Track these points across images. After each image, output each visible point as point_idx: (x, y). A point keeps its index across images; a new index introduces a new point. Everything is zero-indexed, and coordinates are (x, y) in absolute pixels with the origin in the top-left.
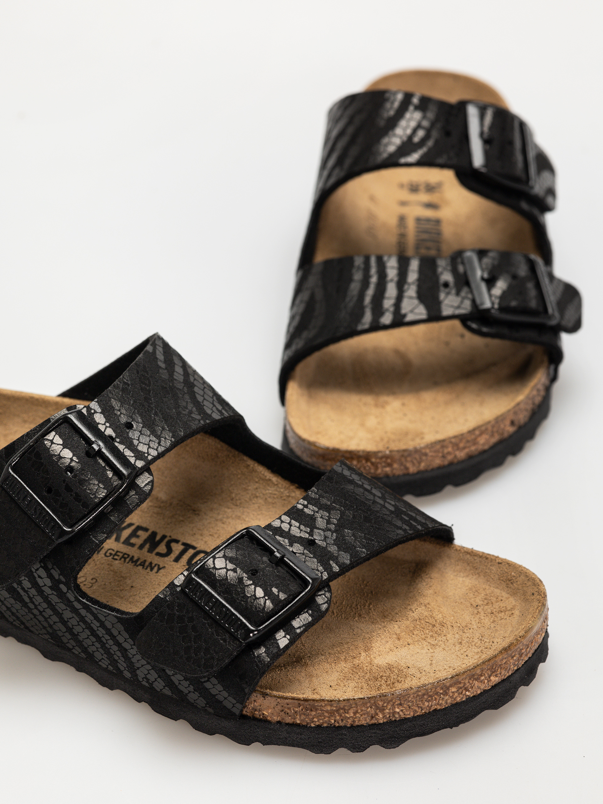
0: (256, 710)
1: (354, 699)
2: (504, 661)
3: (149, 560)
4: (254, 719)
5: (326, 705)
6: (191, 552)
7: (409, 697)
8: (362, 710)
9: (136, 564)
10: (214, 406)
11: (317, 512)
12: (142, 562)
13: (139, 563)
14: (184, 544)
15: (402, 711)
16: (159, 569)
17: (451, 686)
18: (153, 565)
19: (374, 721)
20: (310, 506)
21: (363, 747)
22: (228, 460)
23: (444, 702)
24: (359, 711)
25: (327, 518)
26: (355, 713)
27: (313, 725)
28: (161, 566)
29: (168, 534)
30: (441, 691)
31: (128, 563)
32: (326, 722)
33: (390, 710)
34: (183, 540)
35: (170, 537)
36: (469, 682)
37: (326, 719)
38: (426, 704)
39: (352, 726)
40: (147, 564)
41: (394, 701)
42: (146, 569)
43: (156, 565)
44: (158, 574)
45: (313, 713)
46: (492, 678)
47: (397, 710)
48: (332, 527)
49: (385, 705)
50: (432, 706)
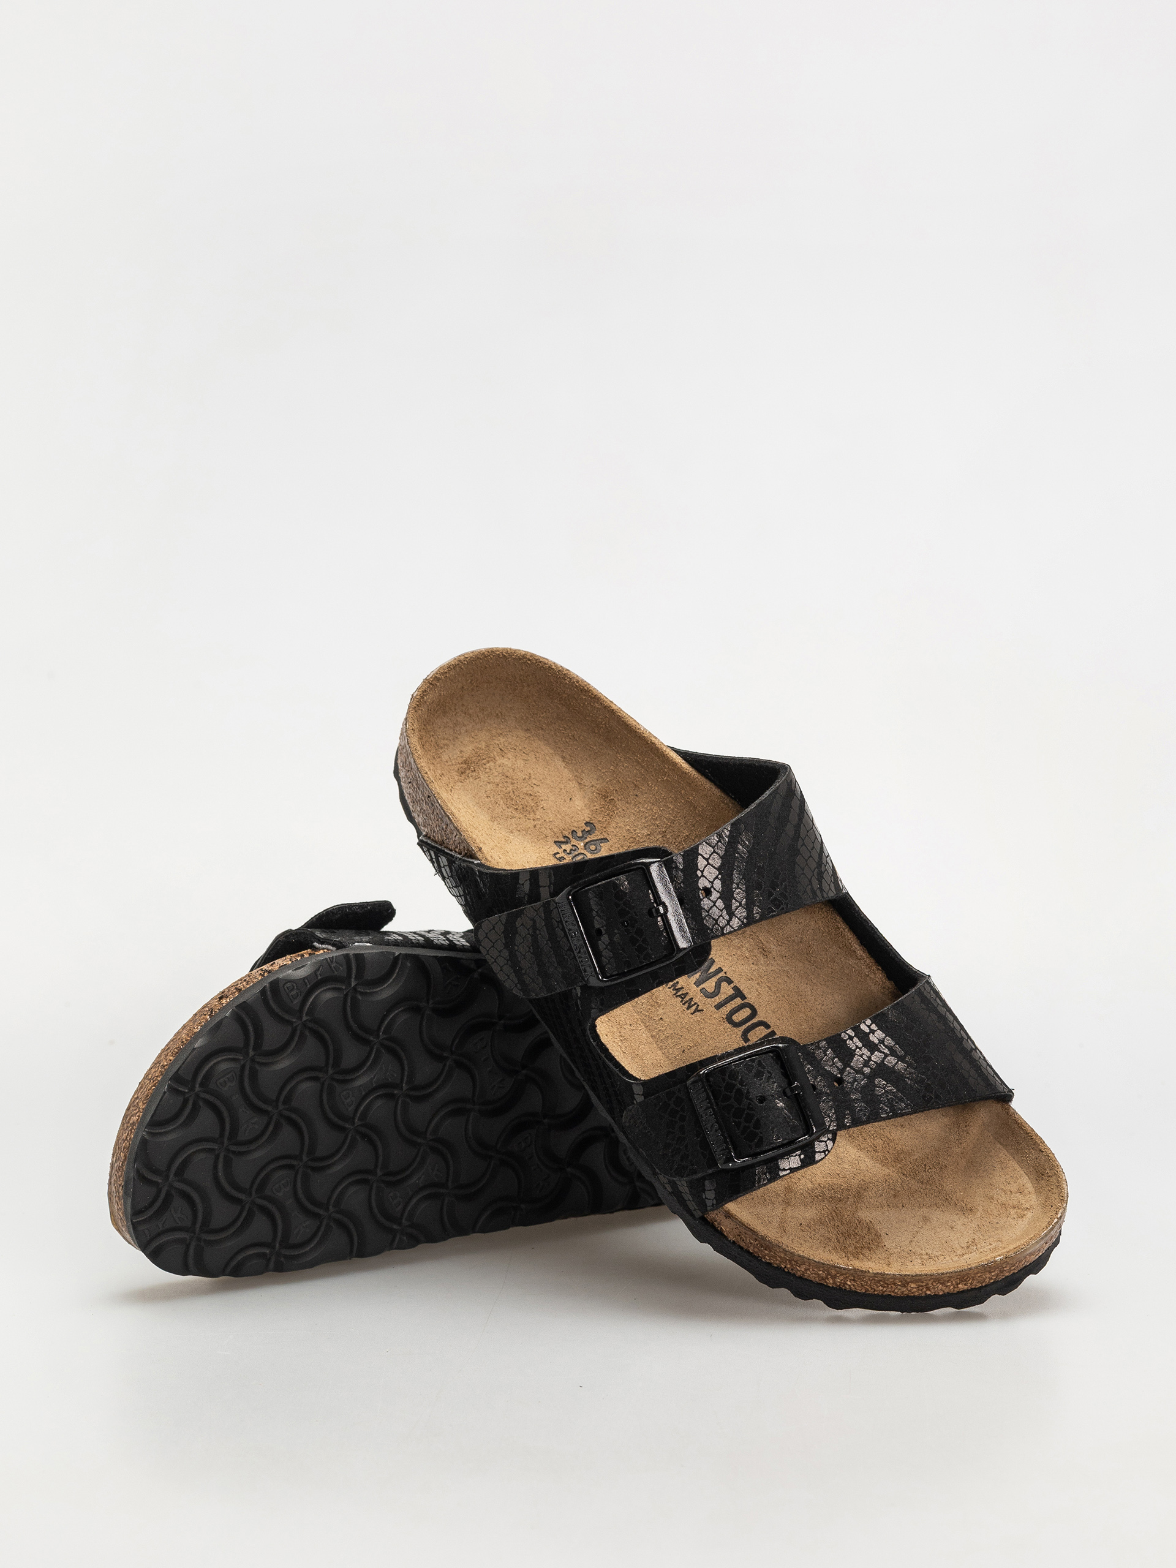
0: (716, 1221)
1: (809, 1259)
2: (979, 1275)
3: (691, 995)
4: (713, 1226)
5: (780, 1252)
6: (738, 1001)
7: (864, 1278)
8: (813, 1270)
9: (677, 993)
10: (811, 884)
11: (860, 1049)
12: (683, 994)
13: (679, 993)
14: (736, 989)
15: (854, 1285)
16: (697, 1010)
17: (912, 1282)
18: (693, 1003)
19: (823, 1282)
20: (855, 1039)
21: (807, 1296)
22: (820, 913)
23: (900, 1291)
24: (811, 1270)
25: (866, 1058)
26: (806, 1270)
27: (763, 1260)
28: (700, 1008)
29: (725, 969)
30: (900, 1284)
31: (669, 988)
32: (776, 1264)
33: (842, 1280)
34: (736, 983)
35: (725, 973)
36: (932, 1284)
37: (778, 1262)
38: (881, 1288)
39: (800, 1278)
40: (687, 998)
41: (847, 1275)
42: (684, 1004)
43: (695, 1003)
44: (692, 1016)
45: (766, 1252)
46: (960, 1286)
47: (849, 1283)
48: (867, 1070)
49: (838, 1275)
50: (885, 1291)
